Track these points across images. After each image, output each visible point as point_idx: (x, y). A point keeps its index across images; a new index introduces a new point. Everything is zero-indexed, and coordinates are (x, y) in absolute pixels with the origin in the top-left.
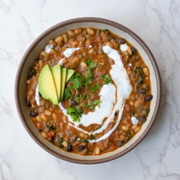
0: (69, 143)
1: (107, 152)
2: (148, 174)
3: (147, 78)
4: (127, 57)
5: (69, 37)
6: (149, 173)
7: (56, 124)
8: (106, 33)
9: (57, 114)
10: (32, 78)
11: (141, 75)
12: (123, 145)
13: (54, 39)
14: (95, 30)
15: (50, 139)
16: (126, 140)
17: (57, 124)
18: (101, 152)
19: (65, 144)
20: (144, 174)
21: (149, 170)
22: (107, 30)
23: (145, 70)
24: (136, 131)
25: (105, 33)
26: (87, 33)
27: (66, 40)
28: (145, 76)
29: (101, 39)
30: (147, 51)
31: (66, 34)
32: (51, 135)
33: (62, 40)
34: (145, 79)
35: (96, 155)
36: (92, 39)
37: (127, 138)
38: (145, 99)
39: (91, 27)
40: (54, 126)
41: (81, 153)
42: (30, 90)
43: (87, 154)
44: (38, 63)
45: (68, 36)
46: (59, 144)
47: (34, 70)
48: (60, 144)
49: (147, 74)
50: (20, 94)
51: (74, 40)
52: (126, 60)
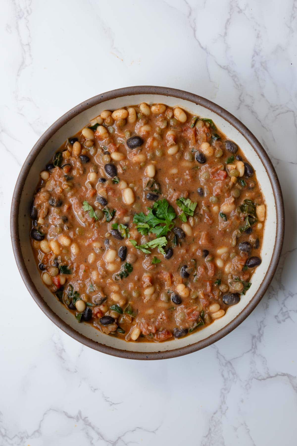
0: (86, 305)
1: (152, 341)
2: (231, 376)
3: (259, 226)
4: (233, 179)
5: (139, 115)
6: (234, 374)
7: (72, 264)
8: (208, 125)
9: (79, 247)
10: (53, 171)
11: (250, 216)
12: (185, 336)
13: (112, 112)
14: (188, 116)
15: (55, 288)
16: (192, 328)
17: (75, 265)
18: (141, 338)
19: (79, 305)
20: (223, 376)
21: (233, 368)
22: (210, 121)
23: (260, 210)
24: (214, 315)
25: (205, 125)
26: (173, 117)
27: (131, 119)
28: (257, 221)
29: (196, 134)
30: (272, 177)
31: (136, 108)
32: (59, 282)
33: (125, 117)
34: (256, 226)
35: (131, 340)
36: (178, 129)
37: (196, 324)
38: (247, 262)
39: (184, 108)
40: (68, 268)
41: (105, 329)
42: (42, 190)
43: (115, 334)
44: (72, 145)
45: (137, 113)
46: (68, 302)
47: (61, 156)
48: (71, 302)
49: (262, 219)
50: (24, 193)
51: (147, 123)
52: (230, 184)
